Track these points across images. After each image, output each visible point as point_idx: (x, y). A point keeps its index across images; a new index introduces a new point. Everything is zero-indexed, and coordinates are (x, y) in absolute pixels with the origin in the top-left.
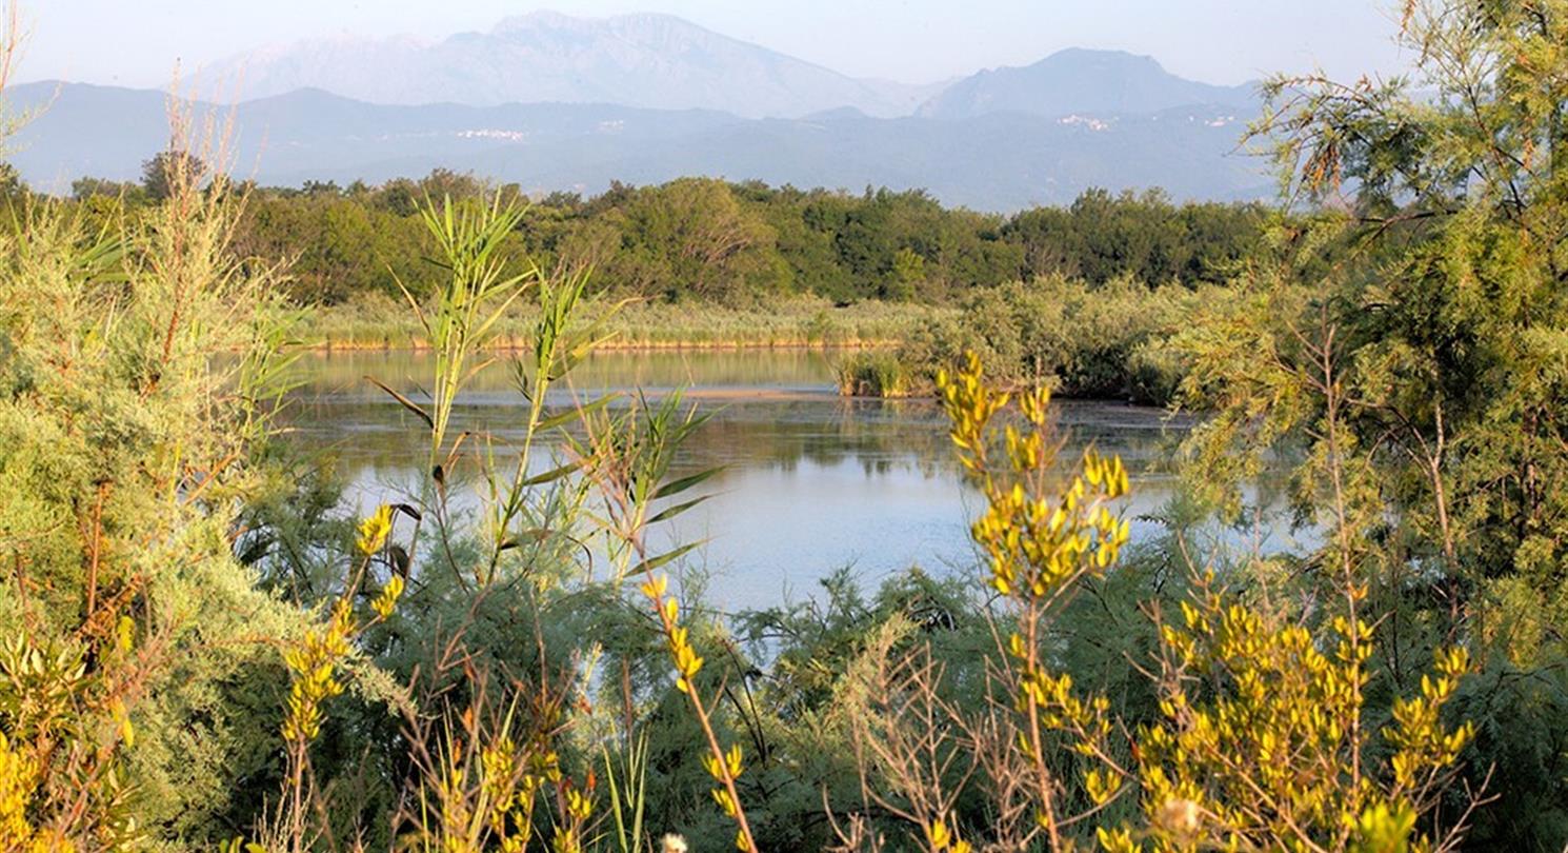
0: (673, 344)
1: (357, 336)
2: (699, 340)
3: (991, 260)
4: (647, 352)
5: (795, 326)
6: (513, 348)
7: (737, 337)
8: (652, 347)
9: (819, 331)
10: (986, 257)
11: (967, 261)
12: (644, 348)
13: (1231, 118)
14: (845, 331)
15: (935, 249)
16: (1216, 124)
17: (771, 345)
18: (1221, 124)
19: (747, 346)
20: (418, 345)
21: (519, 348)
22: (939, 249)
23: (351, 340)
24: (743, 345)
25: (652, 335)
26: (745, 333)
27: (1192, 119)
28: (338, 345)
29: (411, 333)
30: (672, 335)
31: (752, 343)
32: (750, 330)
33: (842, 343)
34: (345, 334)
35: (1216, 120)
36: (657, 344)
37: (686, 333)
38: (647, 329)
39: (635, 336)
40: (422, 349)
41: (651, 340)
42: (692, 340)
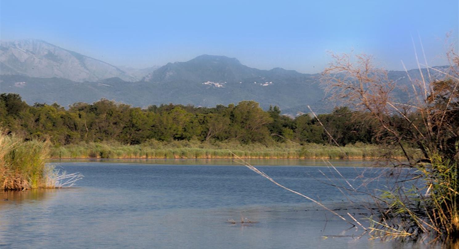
0: (257, 157)
1: (156, 154)
2: (266, 156)
3: (313, 131)
4: (250, 160)
5: (295, 152)
6: (207, 158)
7: (277, 155)
8: (251, 158)
9: (303, 153)
10: (311, 130)
11: (305, 132)
12: (248, 158)
13: (271, 83)
14: (312, 153)
15: (295, 127)
16: (265, 85)
17: (288, 158)
18: (267, 85)
19: (281, 158)
20: (176, 157)
21: (209, 158)
22: (296, 128)
23: (154, 155)
24: (279, 158)
25: (251, 154)
26: (280, 154)
27: (255, 83)
28: (150, 157)
29: (174, 153)
30: (257, 154)
31: (281, 157)
32: (281, 153)
33: (311, 158)
34: (152, 153)
35: (265, 83)
36: (253, 157)
37: (261, 154)
38: (249, 152)
39: (246, 155)
40: (178, 158)
41: (251, 156)
42: (263, 156)
